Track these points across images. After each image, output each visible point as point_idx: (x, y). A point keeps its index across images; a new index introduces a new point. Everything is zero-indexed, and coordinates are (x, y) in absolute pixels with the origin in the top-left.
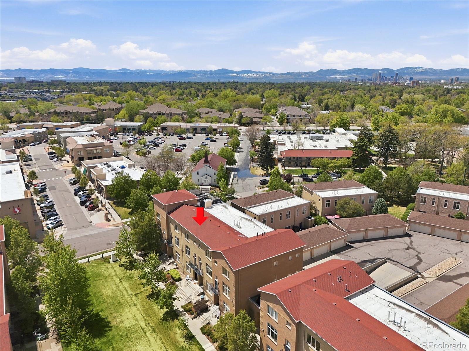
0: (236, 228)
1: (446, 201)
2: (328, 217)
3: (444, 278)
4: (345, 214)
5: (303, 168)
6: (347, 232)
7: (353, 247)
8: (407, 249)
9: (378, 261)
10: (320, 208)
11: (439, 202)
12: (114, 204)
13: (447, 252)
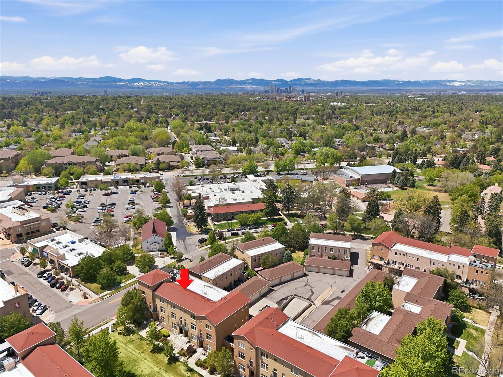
0: (204, 295)
1: (326, 248)
2: (256, 269)
3: (326, 303)
4: (267, 266)
5: (229, 222)
6: (270, 281)
7: (274, 290)
8: (305, 286)
9: (290, 298)
10: (250, 263)
11: (322, 248)
12: (82, 281)
13: (327, 284)
